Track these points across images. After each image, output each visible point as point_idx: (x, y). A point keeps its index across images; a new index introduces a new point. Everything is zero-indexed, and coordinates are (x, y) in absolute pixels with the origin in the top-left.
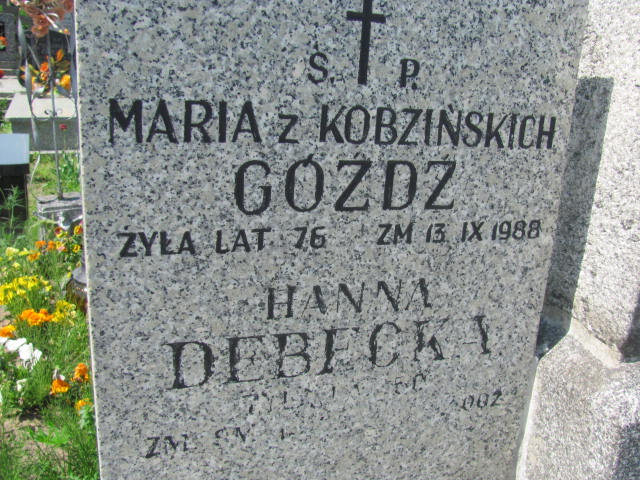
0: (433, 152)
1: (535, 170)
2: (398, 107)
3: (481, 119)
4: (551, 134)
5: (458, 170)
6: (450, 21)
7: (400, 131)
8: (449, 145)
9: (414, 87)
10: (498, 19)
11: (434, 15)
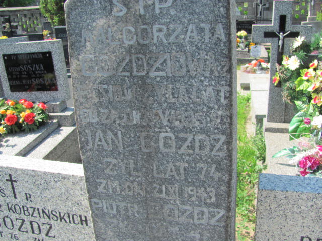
0: (43, 220)
1: (83, 232)
2: (28, 206)
3: (56, 213)
4: (86, 221)
5: (53, 227)
6: (36, 183)
7: (31, 213)
8: (48, 219)
9: (31, 201)
10: (53, 183)
11: (31, 181)
